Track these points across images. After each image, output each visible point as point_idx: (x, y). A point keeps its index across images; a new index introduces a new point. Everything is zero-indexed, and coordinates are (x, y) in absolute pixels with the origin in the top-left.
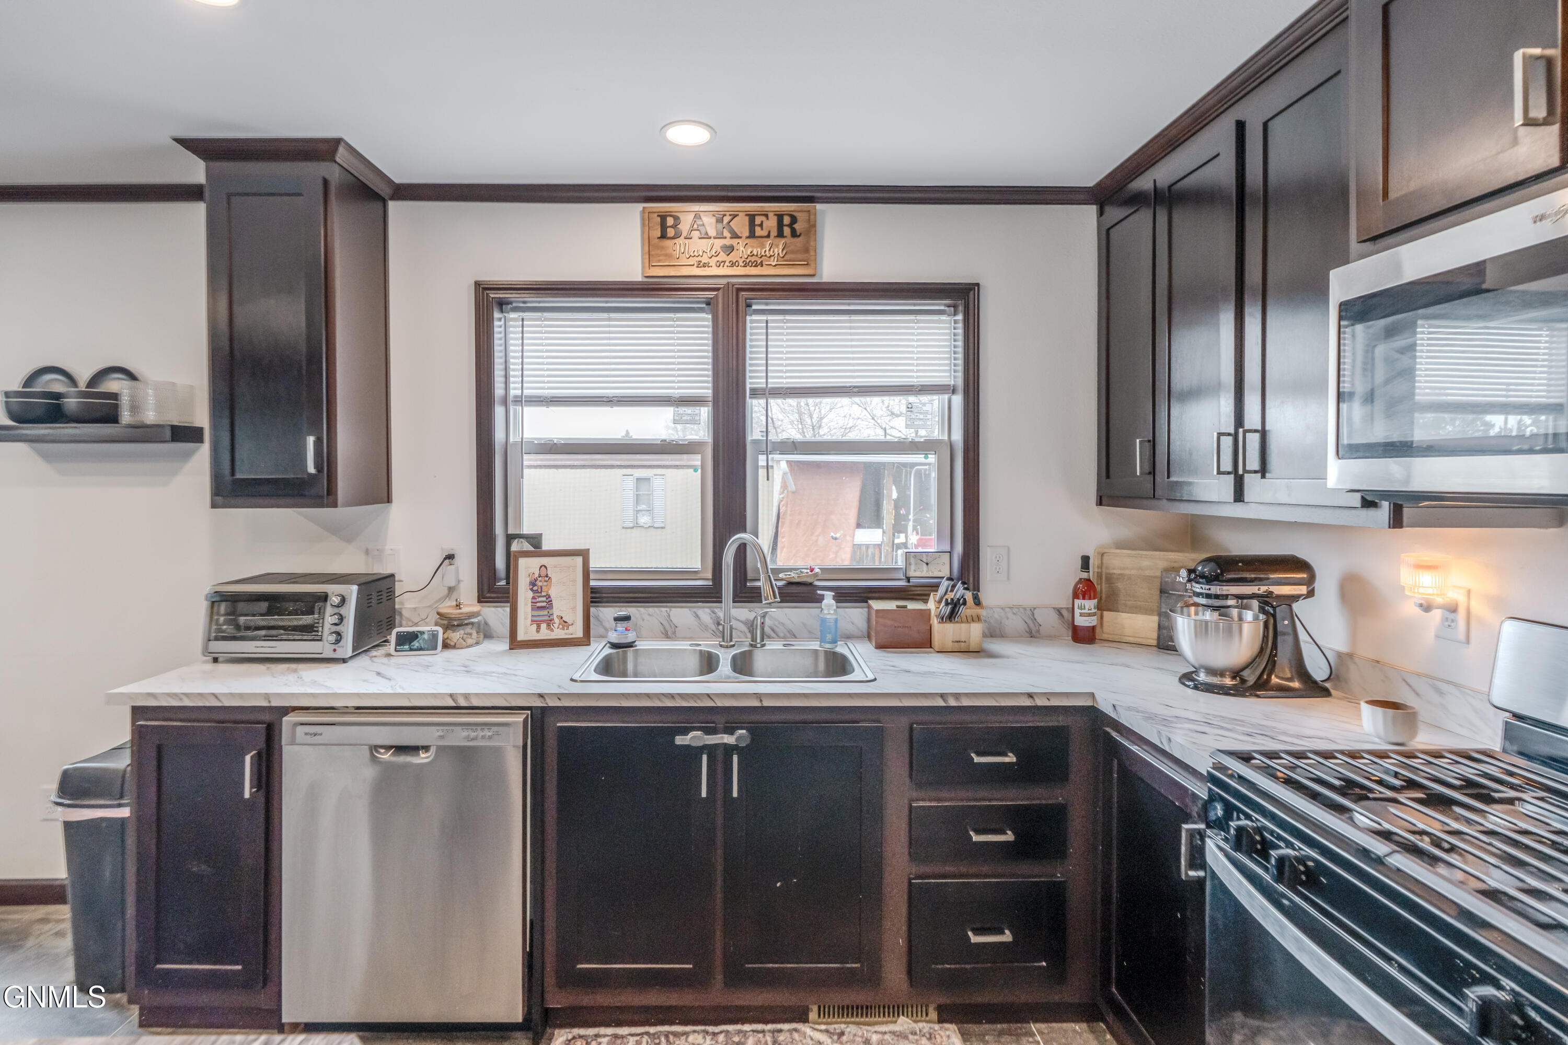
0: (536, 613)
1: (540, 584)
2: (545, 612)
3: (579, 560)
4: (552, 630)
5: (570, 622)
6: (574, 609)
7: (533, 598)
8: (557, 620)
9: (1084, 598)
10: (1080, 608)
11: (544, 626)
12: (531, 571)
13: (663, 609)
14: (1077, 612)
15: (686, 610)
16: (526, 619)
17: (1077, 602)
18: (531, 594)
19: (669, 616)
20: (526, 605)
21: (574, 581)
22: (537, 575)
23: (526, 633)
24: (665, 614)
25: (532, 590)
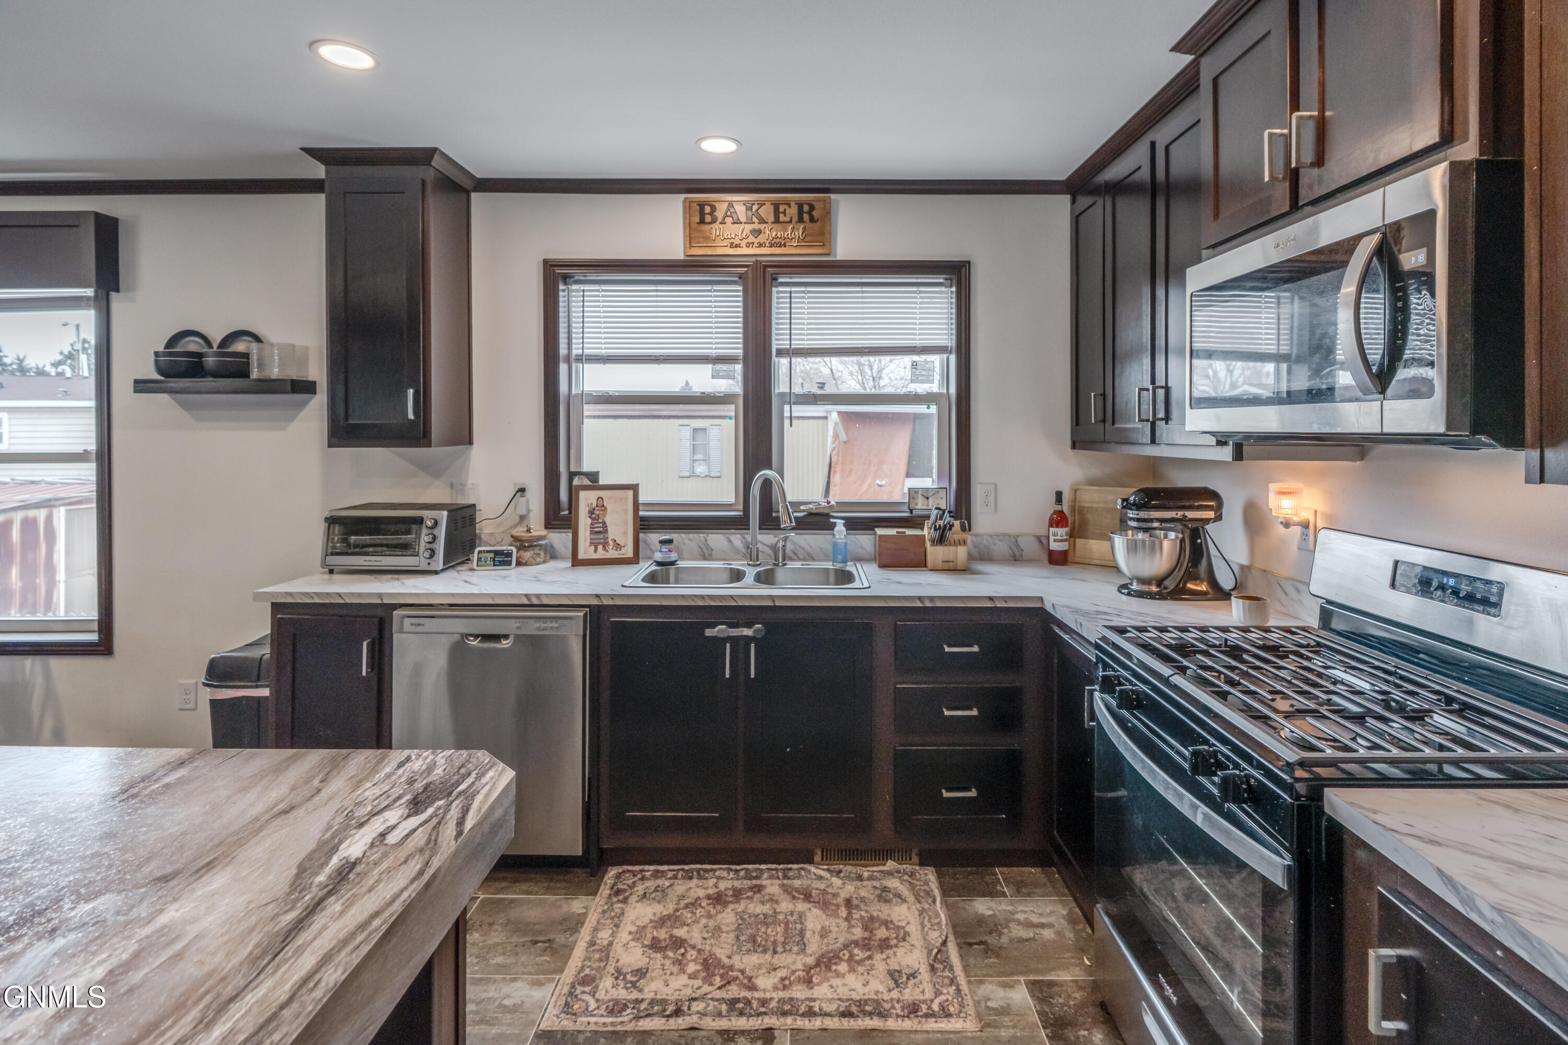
0: (594, 537)
1: (597, 512)
2: (602, 536)
3: (630, 493)
4: (607, 551)
5: (622, 544)
6: (625, 533)
7: (592, 524)
8: (611, 543)
9: (1057, 527)
10: (1054, 535)
11: (600, 547)
12: (590, 501)
13: (702, 535)
14: (1052, 538)
15: (721, 536)
16: (585, 541)
17: (1052, 530)
18: (589, 521)
19: (706, 540)
20: (585, 529)
21: (626, 510)
22: (594, 505)
23: (585, 553)
24: (703, 539)
25: (590, 517)
